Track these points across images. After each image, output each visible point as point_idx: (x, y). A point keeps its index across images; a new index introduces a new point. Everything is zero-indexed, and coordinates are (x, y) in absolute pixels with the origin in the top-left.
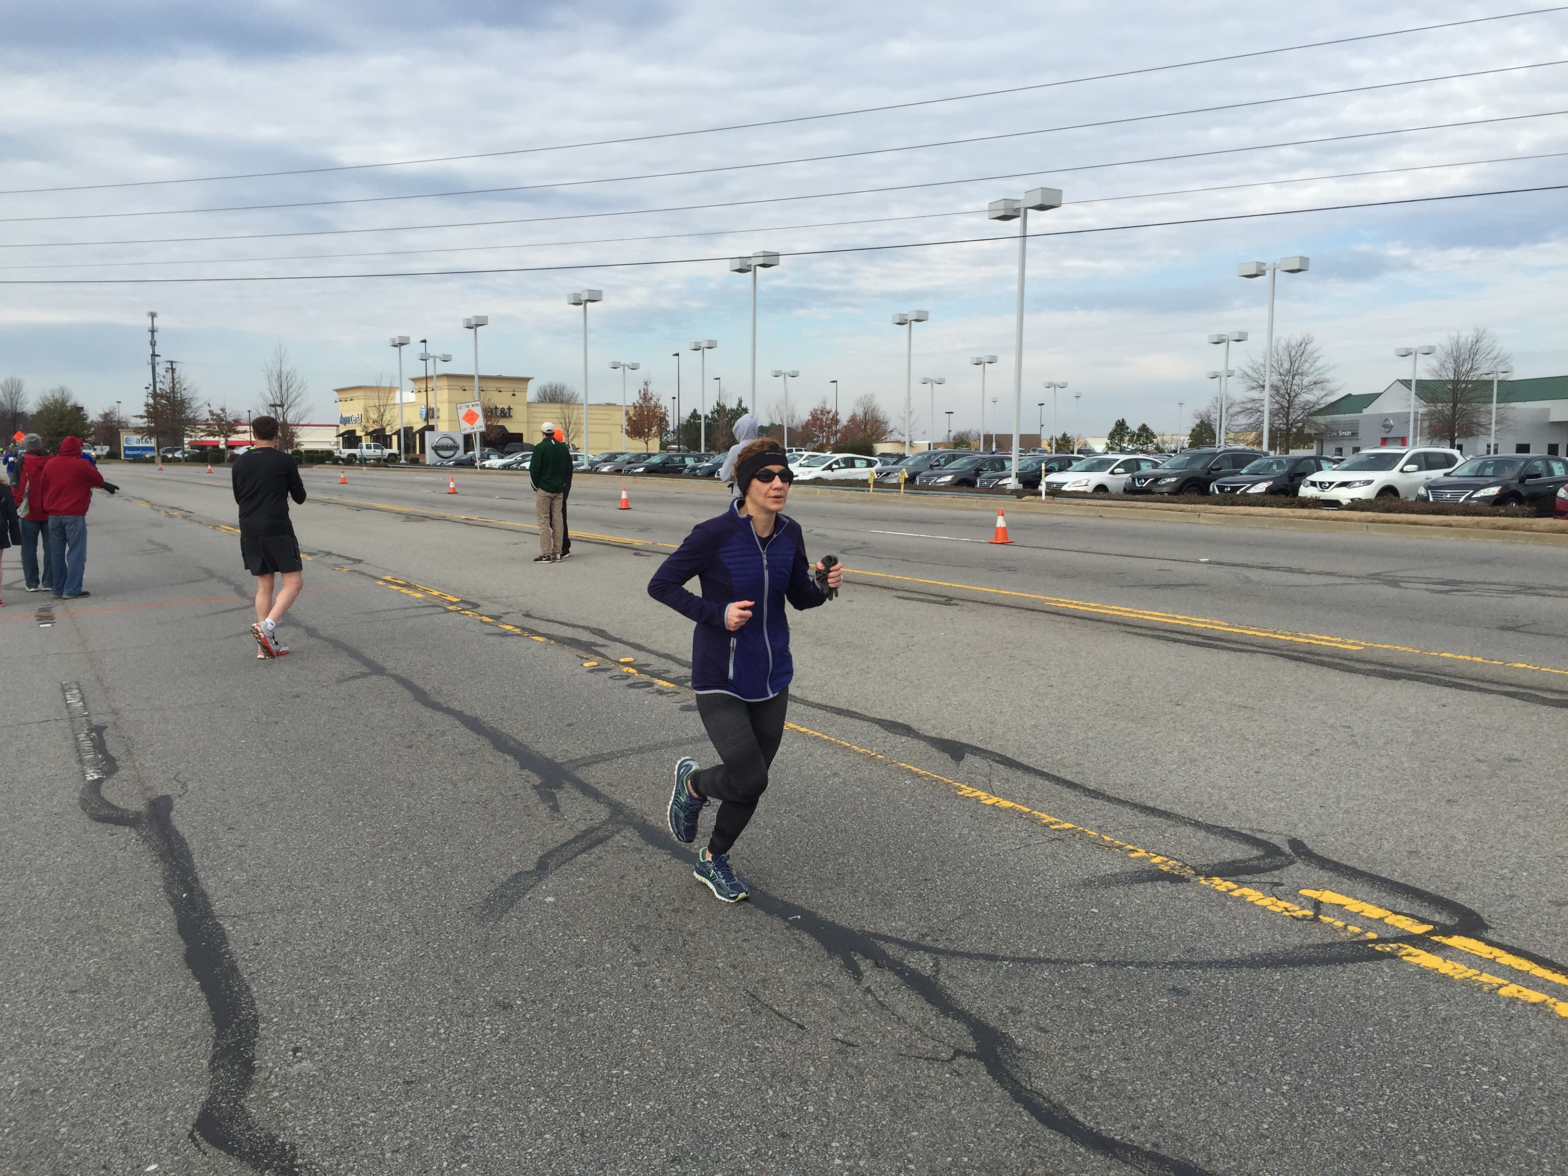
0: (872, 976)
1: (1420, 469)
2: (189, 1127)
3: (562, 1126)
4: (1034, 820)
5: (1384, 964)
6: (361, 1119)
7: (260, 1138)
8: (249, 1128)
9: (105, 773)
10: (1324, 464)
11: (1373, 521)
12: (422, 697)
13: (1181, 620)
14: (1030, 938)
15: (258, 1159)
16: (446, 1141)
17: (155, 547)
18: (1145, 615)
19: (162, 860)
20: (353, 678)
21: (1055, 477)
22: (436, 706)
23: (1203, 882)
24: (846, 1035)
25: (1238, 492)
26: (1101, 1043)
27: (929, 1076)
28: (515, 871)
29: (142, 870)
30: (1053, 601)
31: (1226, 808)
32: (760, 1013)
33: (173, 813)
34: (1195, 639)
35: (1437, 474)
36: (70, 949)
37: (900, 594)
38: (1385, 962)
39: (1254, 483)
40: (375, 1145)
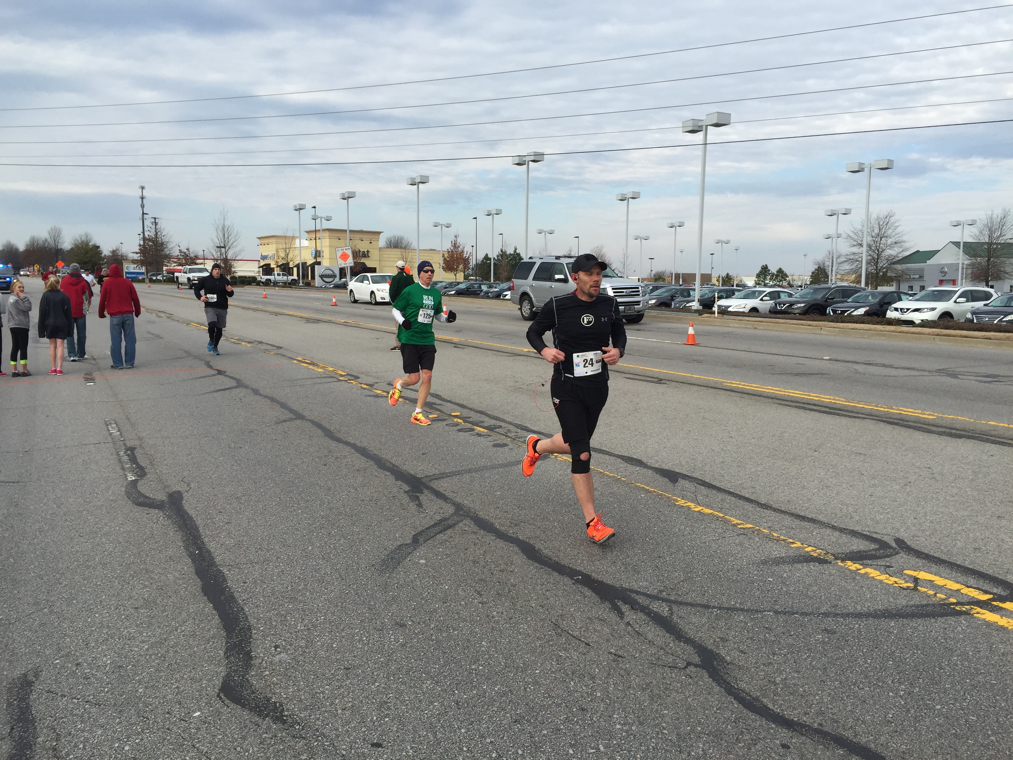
0: (630, 615)
1: (967, 301)
2: (217, 691)
3: (444, 699)
4: (726, 522)
5: (962, 618)
6: (321, 689)
7: (260, 698)
8: (253, 692)
9: (139, 476)
10: (903, 297)
11: (937, 335)
12: (329, 434)
13: (813, 396)
14: (729, 595)
15: (260, 711)
16: (374, 705)
17: (151, 336)
18: (790, 393)
19: (180, 530)
20: (284, 421)
21: (723, 302)
22: (339, 440)
23: (840, 564)
24: (617, 650)
25: (846, 314)
26: (781, 661)
27: (672, 677)
28: (399, 543)
29: (168, 536)
30: (728, 383)
31: (851, 518)
32: (561, 635)
33: (184, 502)
34: (824, 409)
35: (979, 305)
36: (131, 582)
37: (628, 376)
38: (963, 617)
39: (857, 308)
40: (331, 705)
